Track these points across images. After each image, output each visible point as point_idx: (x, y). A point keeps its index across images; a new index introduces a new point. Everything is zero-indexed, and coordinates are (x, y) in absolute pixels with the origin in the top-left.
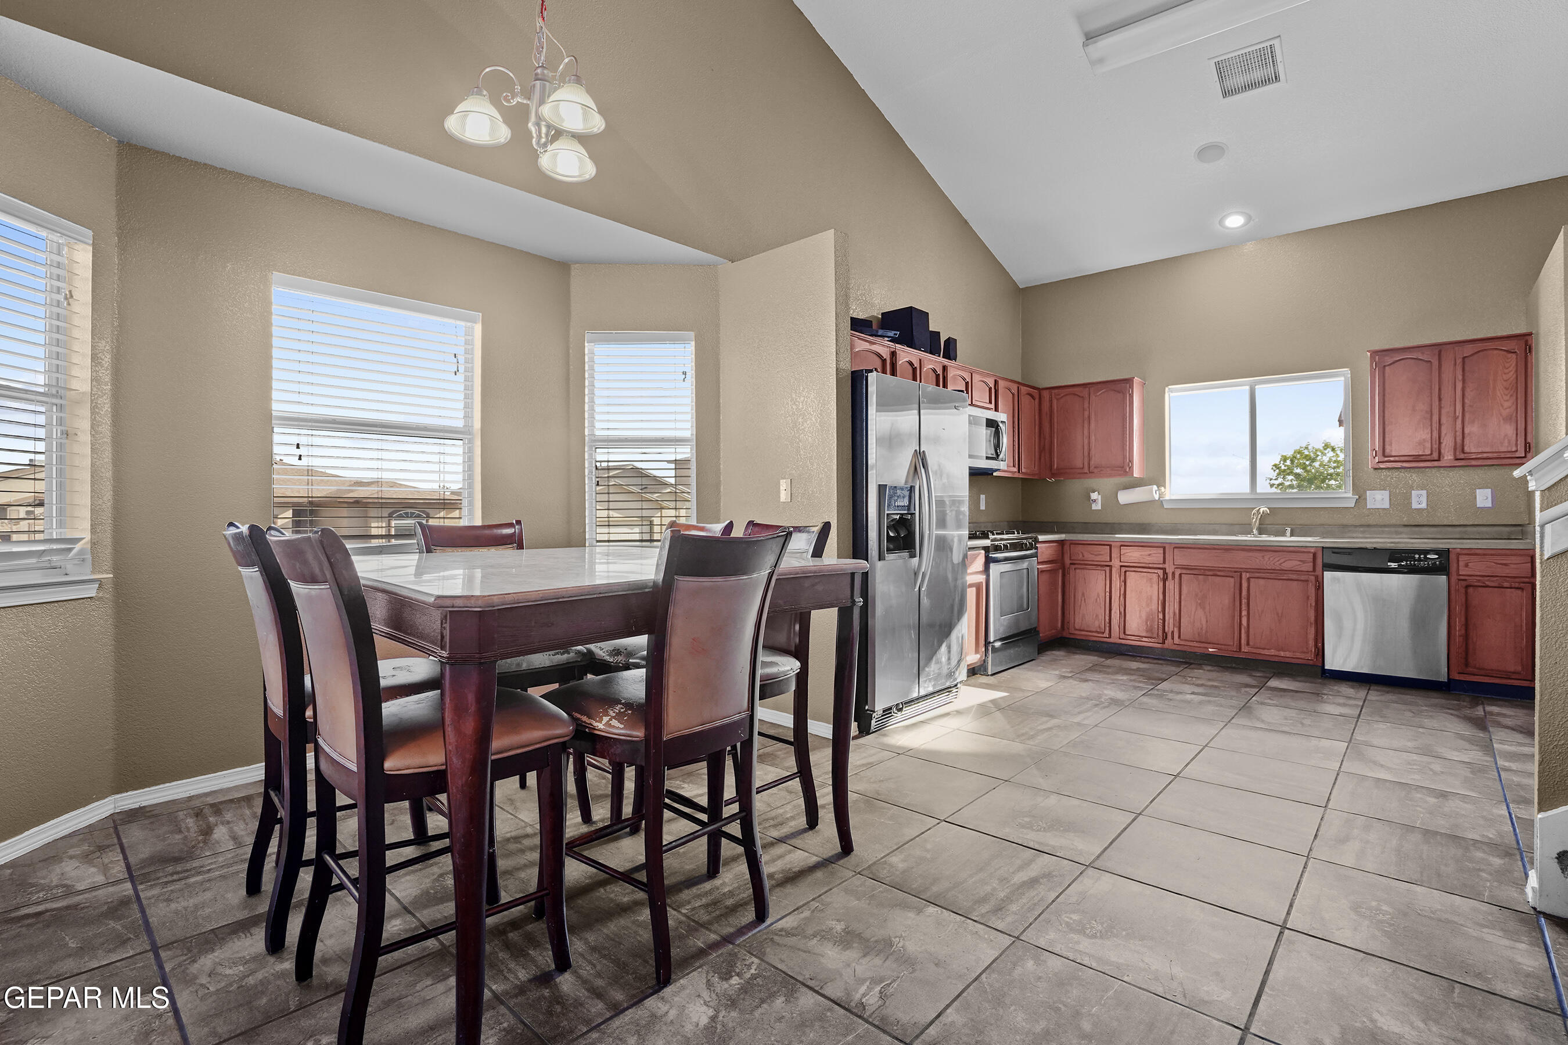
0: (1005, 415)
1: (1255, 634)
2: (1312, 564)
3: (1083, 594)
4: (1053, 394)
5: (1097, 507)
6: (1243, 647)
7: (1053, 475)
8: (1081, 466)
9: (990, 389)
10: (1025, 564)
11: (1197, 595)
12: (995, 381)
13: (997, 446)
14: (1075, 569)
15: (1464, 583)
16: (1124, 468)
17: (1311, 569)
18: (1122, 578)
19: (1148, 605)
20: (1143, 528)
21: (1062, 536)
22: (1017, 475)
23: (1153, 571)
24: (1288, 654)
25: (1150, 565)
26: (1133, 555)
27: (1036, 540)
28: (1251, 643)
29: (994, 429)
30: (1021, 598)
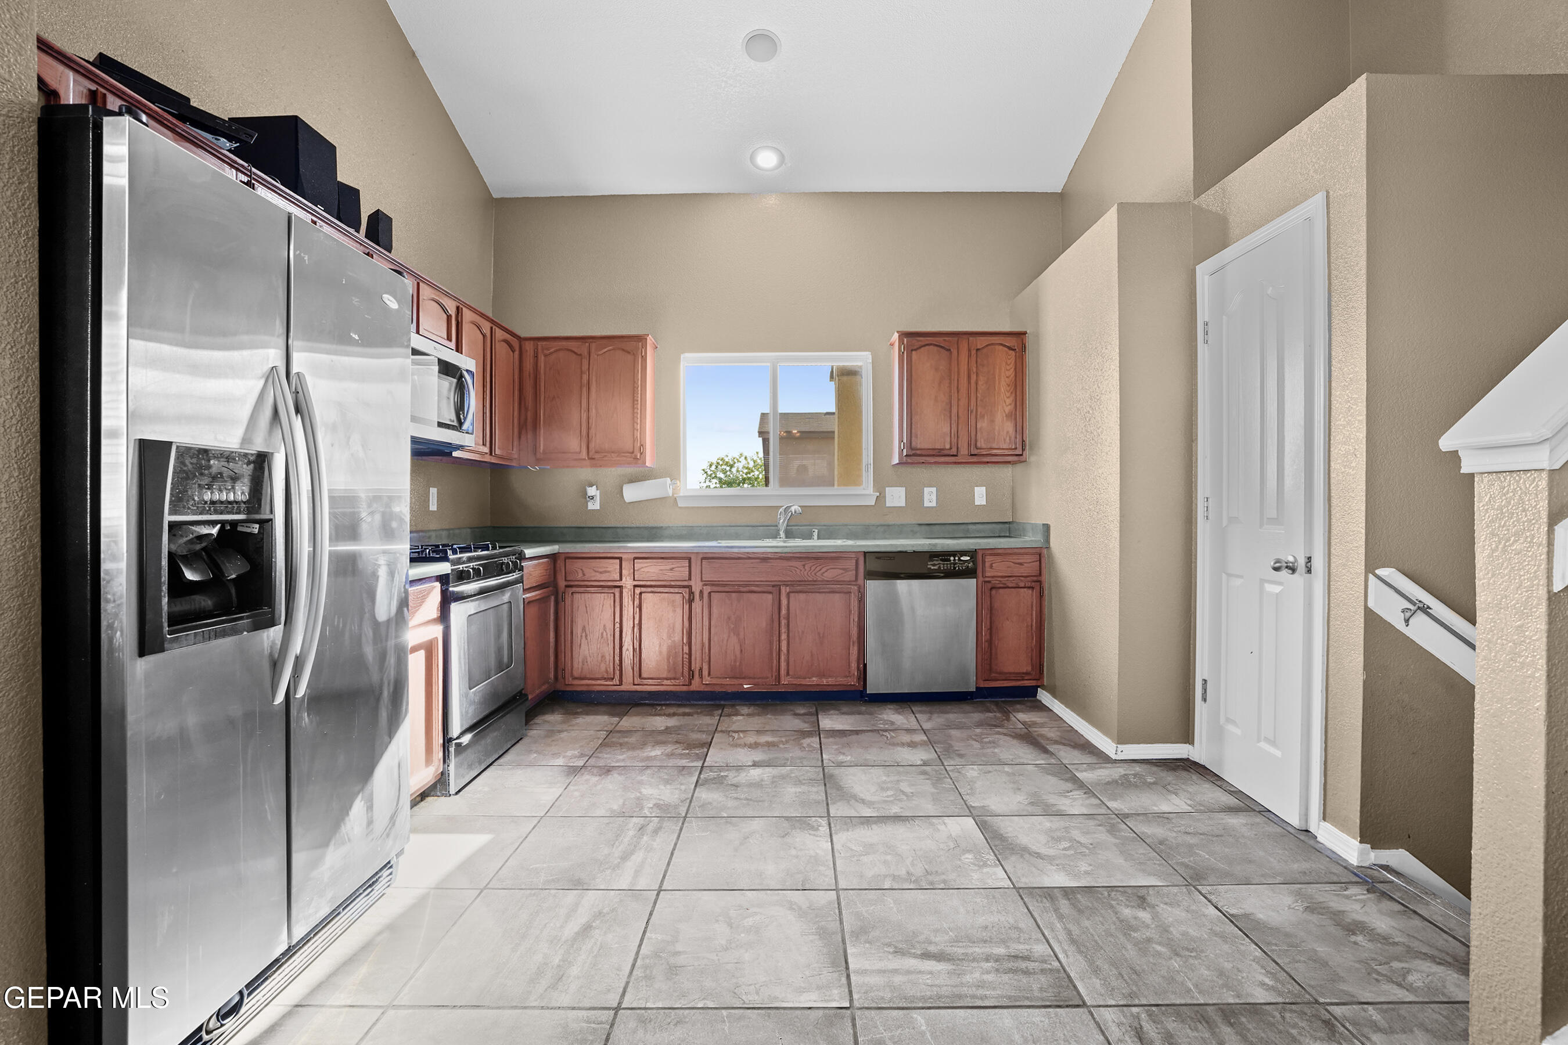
0: (474, 362)
1: (794, 661)
2: (854, 572)
3: (584, 629)
4: (539, 348)
5: (594, 506)
6: (782, 678)
7: (538, 461)
8: (578, 450)
9: (449, 317)
10: (506, 597)
11: (729, 618)
12: (458, 308)
13: (460, 408)
14: (572, 593)
15: (989, 586)
16: (635, 455)
17: (854, 579)
18: (637, 602)
19: (669, 637)
20: (652, 533)
21: (553, 549)
22: (488, 459)
23: (676, 590)
24: (831, 681)
25: (673, 583)
26: (650, 570)
27: (521, 557)
28: (790, 673)
29: (455, 381)
30: (499, 650)
